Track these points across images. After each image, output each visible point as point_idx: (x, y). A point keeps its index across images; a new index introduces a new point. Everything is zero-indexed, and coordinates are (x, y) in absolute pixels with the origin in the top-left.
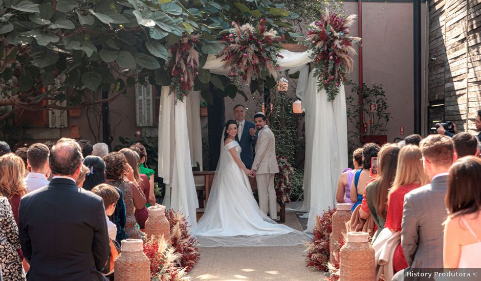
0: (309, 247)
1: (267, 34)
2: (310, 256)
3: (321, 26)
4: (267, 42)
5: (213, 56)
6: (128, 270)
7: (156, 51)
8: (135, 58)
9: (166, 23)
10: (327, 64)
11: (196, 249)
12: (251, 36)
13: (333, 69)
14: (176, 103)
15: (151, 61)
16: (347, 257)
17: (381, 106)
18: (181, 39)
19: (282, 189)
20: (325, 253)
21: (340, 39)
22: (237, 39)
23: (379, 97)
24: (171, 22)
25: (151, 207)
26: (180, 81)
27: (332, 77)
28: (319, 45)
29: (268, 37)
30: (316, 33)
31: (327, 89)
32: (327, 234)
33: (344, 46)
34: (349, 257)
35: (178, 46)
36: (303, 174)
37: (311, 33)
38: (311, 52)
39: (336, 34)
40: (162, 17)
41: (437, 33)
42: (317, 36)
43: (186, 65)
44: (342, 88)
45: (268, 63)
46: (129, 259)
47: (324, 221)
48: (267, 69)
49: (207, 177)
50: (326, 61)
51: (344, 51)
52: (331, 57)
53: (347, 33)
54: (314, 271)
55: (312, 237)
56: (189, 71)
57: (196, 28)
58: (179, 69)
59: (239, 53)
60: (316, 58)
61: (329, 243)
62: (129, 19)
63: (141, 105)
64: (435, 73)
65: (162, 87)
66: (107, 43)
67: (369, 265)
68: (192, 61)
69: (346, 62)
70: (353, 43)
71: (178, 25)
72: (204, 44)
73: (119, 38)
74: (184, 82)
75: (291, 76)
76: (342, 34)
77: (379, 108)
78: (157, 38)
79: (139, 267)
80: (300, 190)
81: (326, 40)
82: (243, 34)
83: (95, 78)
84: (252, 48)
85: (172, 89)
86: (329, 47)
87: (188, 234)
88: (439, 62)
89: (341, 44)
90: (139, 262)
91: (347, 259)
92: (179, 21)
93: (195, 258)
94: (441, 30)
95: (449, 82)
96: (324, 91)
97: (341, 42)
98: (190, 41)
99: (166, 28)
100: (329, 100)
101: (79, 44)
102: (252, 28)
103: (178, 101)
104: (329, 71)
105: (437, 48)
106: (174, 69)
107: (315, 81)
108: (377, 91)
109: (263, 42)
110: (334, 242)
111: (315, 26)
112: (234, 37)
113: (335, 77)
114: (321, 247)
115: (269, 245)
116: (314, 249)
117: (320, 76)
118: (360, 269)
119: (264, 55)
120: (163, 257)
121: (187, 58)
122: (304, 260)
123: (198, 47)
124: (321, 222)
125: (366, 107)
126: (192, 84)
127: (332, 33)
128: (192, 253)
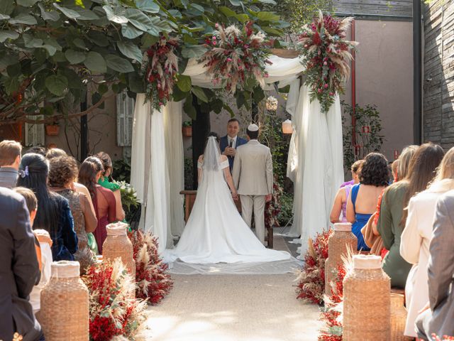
0: (300, 275)
1: (253, 37)
2: (301, 286)
3: (314, 28)
4: (254, 46)
5: (195, 62)
6: (57, 302)
7: (129, 52)
8: (105, 59)
9: (141, 21)
10: (321, 71)
11: (168, 276)
12: (236, 40)
13: (328, 76)
14: (152, 112)
15: (124, 64)
16: (353, 289)
17: (375, 128)
18: (159, 42)
19: (270, 211)
20: (319, 283)
21: (335, 43)
22: (221, 42)
23: (373, 118)
24: (147, 21)
25: (110, 225)
26: (157, 87)
27: (327, 85)
28: (312, 49)
29: (255, 41)
30: (309, 36)
31: (320, 99)
32: (321, 260)
33: (340, 50)
34: (356, 289)
35: (156, 49)
36: (293, 198)
37: (303, 36)
38: (303, 57)
39: (330, 37)
40: (136, 15)
41: (433, 52)
42: (309, 40)
43: (164, 71)
44: (337, 99)
45: (254, 69)
46: (58, 288)
47: (317, 245)
48: (254, 76)
49: (188, 197)
50: (319, 67)
51: (339, 56)
52: (325, 63)
53: (343, 37)
54: (306, 304)
55: (303, 264)
56: (167, 77)
57: (176, 30)
58: (156, 75)
59: (223, 58)
60: (309, 64)
61: (323, 271)
62: (100, 16)
63: (122, 123)
64: (431, 95)
65: (138, 94)
66: (74, 42)
67: (382, 299)
68: (170, 66)
69: (342, 68)
70: (350, 47)
71: (155, 25)
72: (184, 47)
73: (88, 39)
74: (161, 89)
75: (281, 90)
76: (337, 37)
77: (372, 130)
78: (131, 37)
79: (71, 299)
80: (290, 214)
81: (320, 44)
82: (227, 37)
83: (60, 82)
84: (237, 53)
85: (149, 97)
86: (323, 51)
87: (160, 258)
88: (435, 83)
89: (336, 49)
90: (70, 292)
91: (354, 291)
92: (156, 20)
93: (166, 287)
94: (437, 49)
95: (446, 102)
96: (317, 101)
97: (336, 46)
98: (169, 45)
99: (141, 27)
100: (323, 111)
101: (42, 41)
102: (237, 31)
103: (155, 110)
104: (323, 79)
105: (433, 68)
106: (150, 74)
107: (307, 90)
108: (371, 112)
109: (250, 46)
110: (331, 270)
111: (307, 29)
112: (218, 40)
113: (329, 85)
114: (315, 276)
115: (253, 273)
116: (305, 278)
117: (312, 84)
118: (371, 305)
119: (251, 60)
120: (117, 286)
121: (165, 62)
122: (293, 290)
123: (178, 51)
124: (315, 246)
125: (359, 129)
126: (171, 91)
127: (326, 36)
128: (163, 281)
